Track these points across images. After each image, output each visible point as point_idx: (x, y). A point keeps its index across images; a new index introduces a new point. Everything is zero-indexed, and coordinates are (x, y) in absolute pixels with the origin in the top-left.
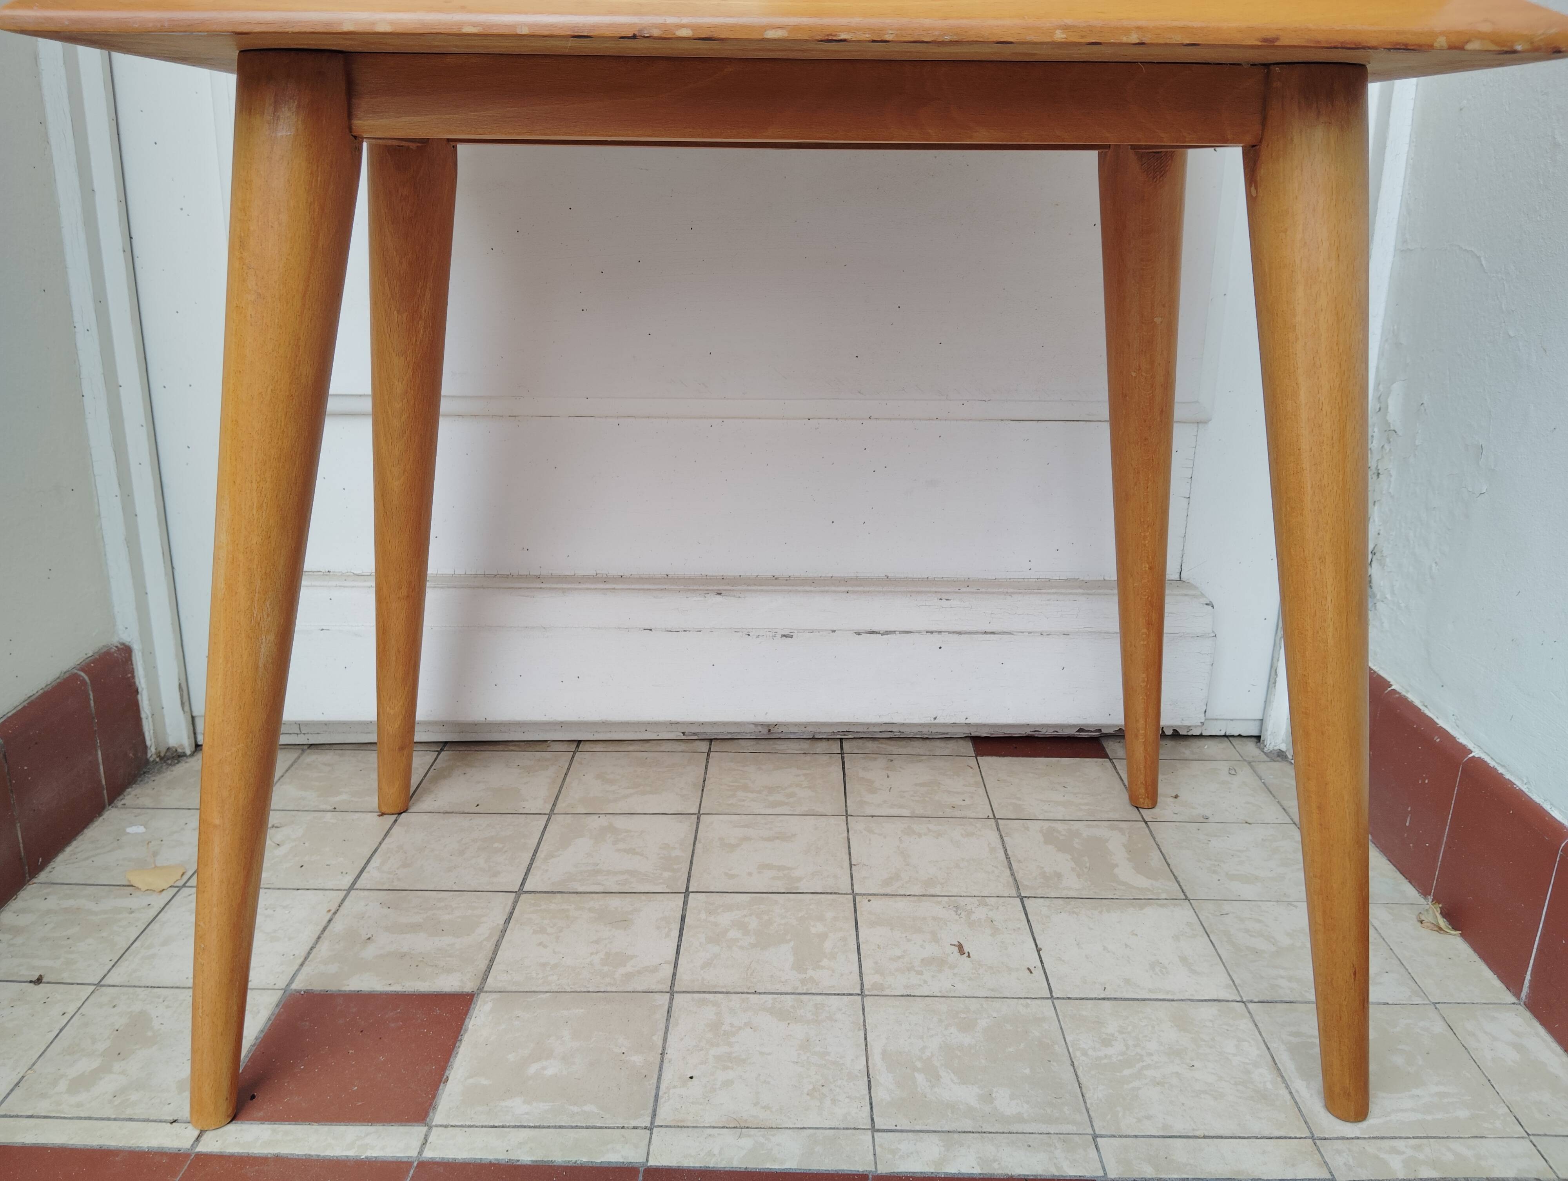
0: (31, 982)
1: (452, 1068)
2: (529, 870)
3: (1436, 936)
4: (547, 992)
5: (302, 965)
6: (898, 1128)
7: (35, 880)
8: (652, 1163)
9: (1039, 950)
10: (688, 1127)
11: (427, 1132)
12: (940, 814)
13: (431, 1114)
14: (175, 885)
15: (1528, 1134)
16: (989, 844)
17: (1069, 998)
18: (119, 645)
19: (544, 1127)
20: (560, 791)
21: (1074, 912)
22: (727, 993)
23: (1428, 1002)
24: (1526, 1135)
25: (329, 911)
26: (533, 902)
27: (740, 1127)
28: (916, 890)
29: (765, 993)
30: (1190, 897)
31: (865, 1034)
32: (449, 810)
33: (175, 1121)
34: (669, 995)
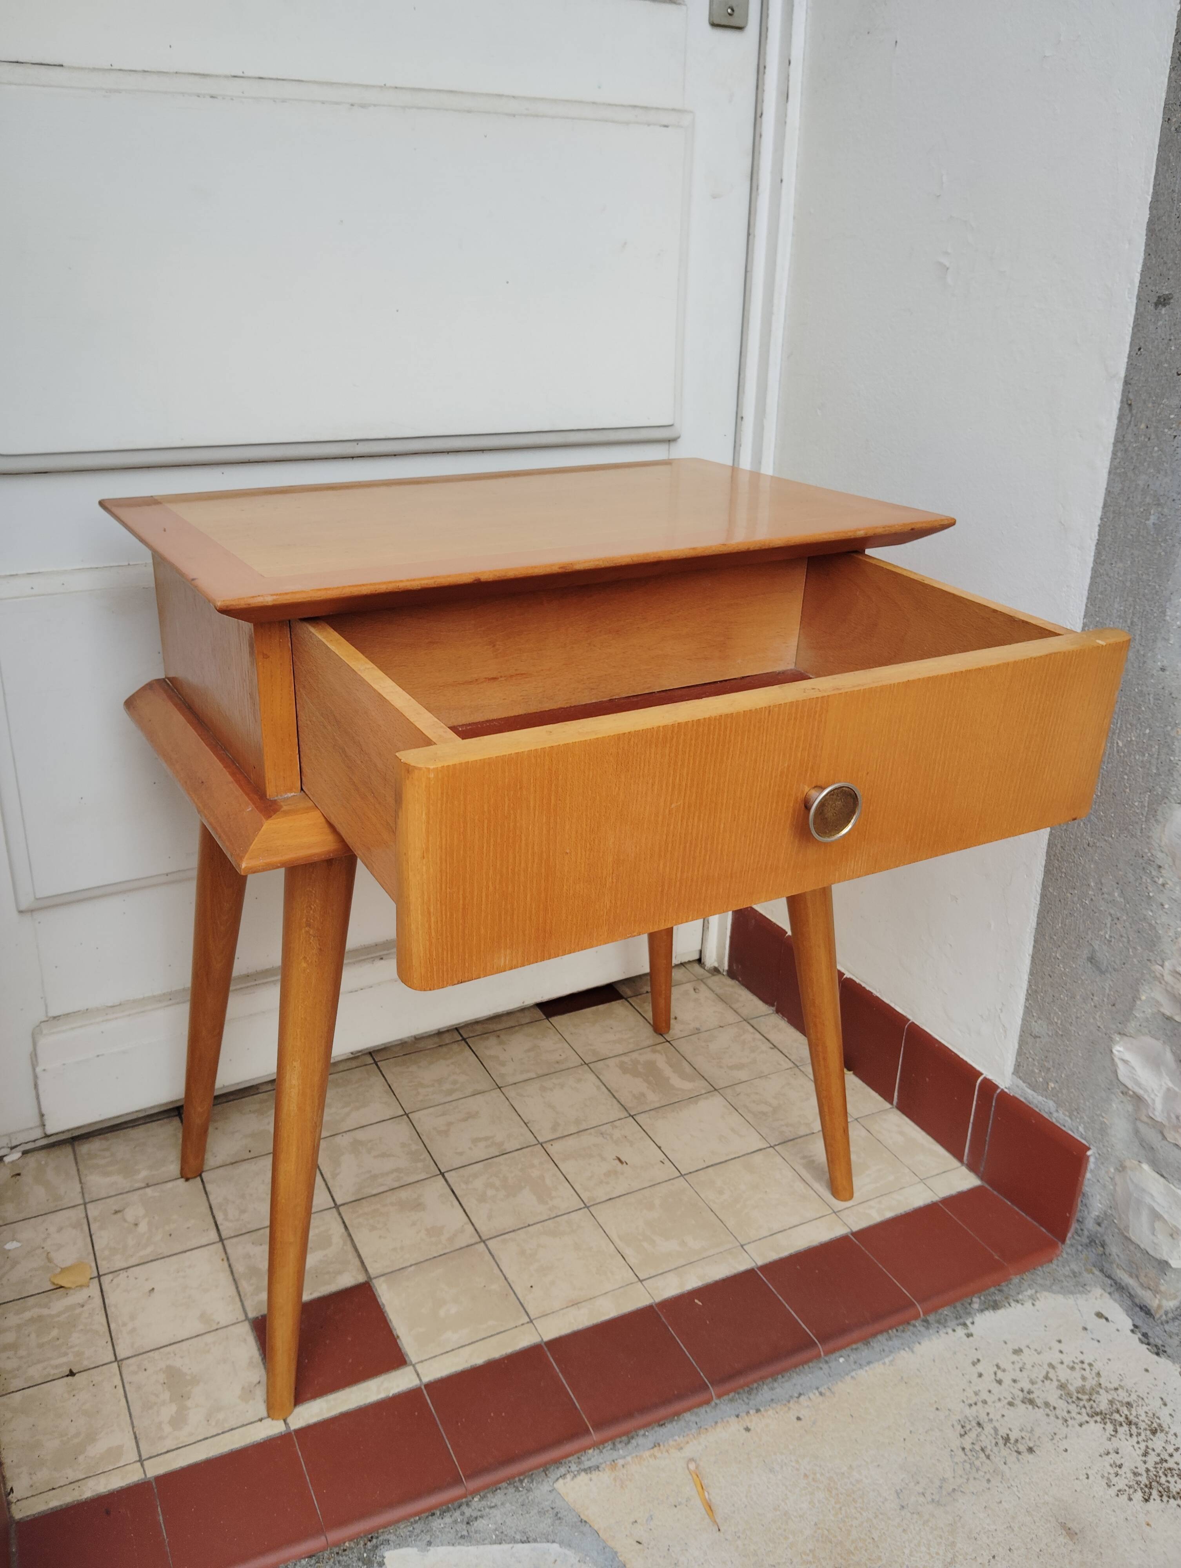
1: (396, 1328)
2: (329, 1189)
4: (410, 1266)
5: (241, 1302)
6: (652, 1275)
8: (546, 1339)
9: (660, 1148)
10: (549, 1314)
11: (414, 1368)
12: (553, 1070)
13: (407, 1358)
14: (92, 1276)
15: (922, 1180)
16: (593, 1084)
17: (690, 1173)
21: (664, 1117)
23: (853, 1119)
24: (920, 1180)
25: (222, 1260)
26: (350, 1211)
28: (573, 1129)
29: (534, 1224)
30: (717, 1088)
31: (604, 1230)
32: (233, 1161)
33: (261, 1420)
34: (482, 1243)
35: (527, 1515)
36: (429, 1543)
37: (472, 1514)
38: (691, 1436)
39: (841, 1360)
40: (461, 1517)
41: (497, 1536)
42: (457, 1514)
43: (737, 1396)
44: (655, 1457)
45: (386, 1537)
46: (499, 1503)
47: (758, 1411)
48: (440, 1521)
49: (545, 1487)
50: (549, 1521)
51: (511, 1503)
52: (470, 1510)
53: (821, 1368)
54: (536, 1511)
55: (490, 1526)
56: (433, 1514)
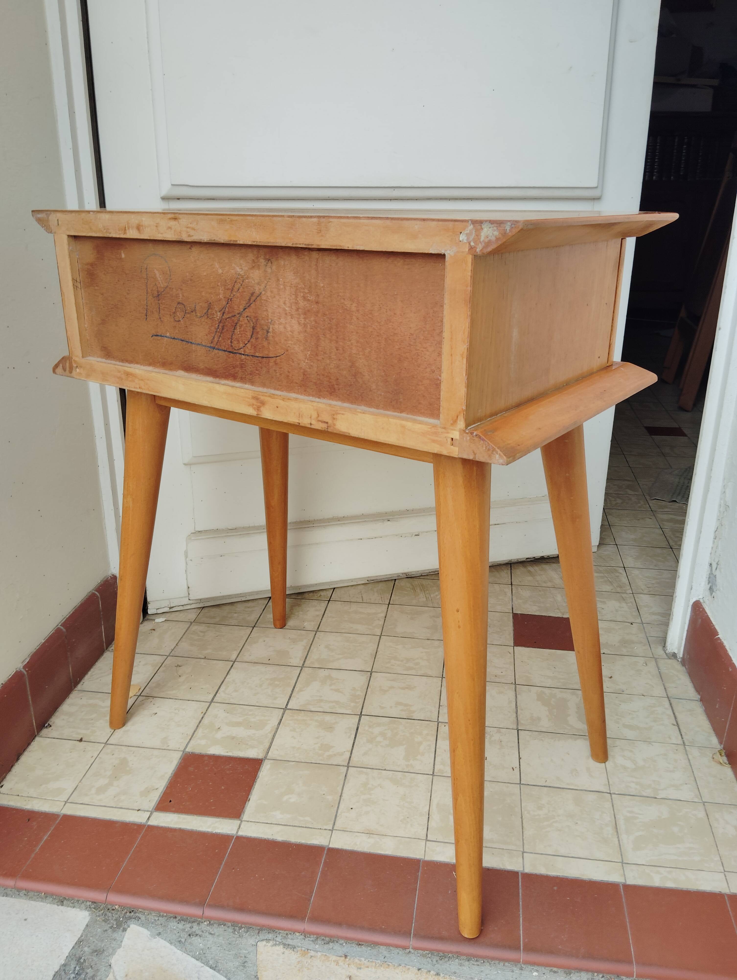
0: (78, 740)
1: (252, 795)
2: (290, 697)
3: (719, 767)
4: (294, 761)
5: (190, 739)
6: (438, 840)
7: (76, 689)
8: (331, 846)
9: (520, 758)
10: (348, 831)
11: (240, 823)
13: (242, 815)
15: (725, 871)
16: (509, 699)
17: (528, 785)
18: (111, 576)
19: (288, 825)
20: (308, 654)
21: (542, 740)
22: (372, 769)
23: (701, 801)
24: (723, 871)
25: (202, 713)
26: (291, 714)
27: (369, 833)
29: (389, 770)
31: (431, 795)
32: (256, 661)
33: (139, 810)
34: (346, 767)
35: (227, 952)
36: (159, 934)
37: (197, 931)
38: (374, 964)
39: (535, 974)
40: (189, 929)
41: (199, 954)
42: (188, 926)
43: (430, 955)
44: (338, 963)
45: (140, 915)
46: (217, 934)
47: (438, 974)
48: (176, 924)
49: (252, 941)
50: (237, 964)
51: (224, 938)
52: (197, 928)
53: (513, 971)
54: (234, 953)
55: (201, 945)
56: (176, 917)
